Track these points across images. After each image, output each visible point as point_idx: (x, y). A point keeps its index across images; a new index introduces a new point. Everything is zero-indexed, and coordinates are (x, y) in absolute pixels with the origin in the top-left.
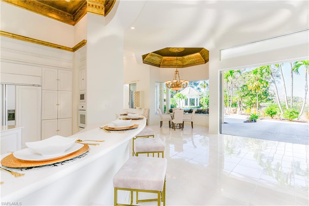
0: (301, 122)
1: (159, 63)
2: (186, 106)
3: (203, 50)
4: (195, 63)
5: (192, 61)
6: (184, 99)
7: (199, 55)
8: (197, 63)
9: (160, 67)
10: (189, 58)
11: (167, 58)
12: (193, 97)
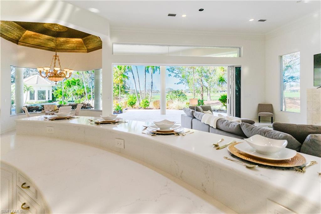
0: (150, 109)
1: (17, 38)
2: (32, 101)
3: (88, 37)
4: (75, 50)
5: (70, 46)
6: (29, 92)
7: (81, 42)
8: (76, 50)
9: (17, 44)
10: (67, 41)
11: (33, 34)
12: (42, 89)
